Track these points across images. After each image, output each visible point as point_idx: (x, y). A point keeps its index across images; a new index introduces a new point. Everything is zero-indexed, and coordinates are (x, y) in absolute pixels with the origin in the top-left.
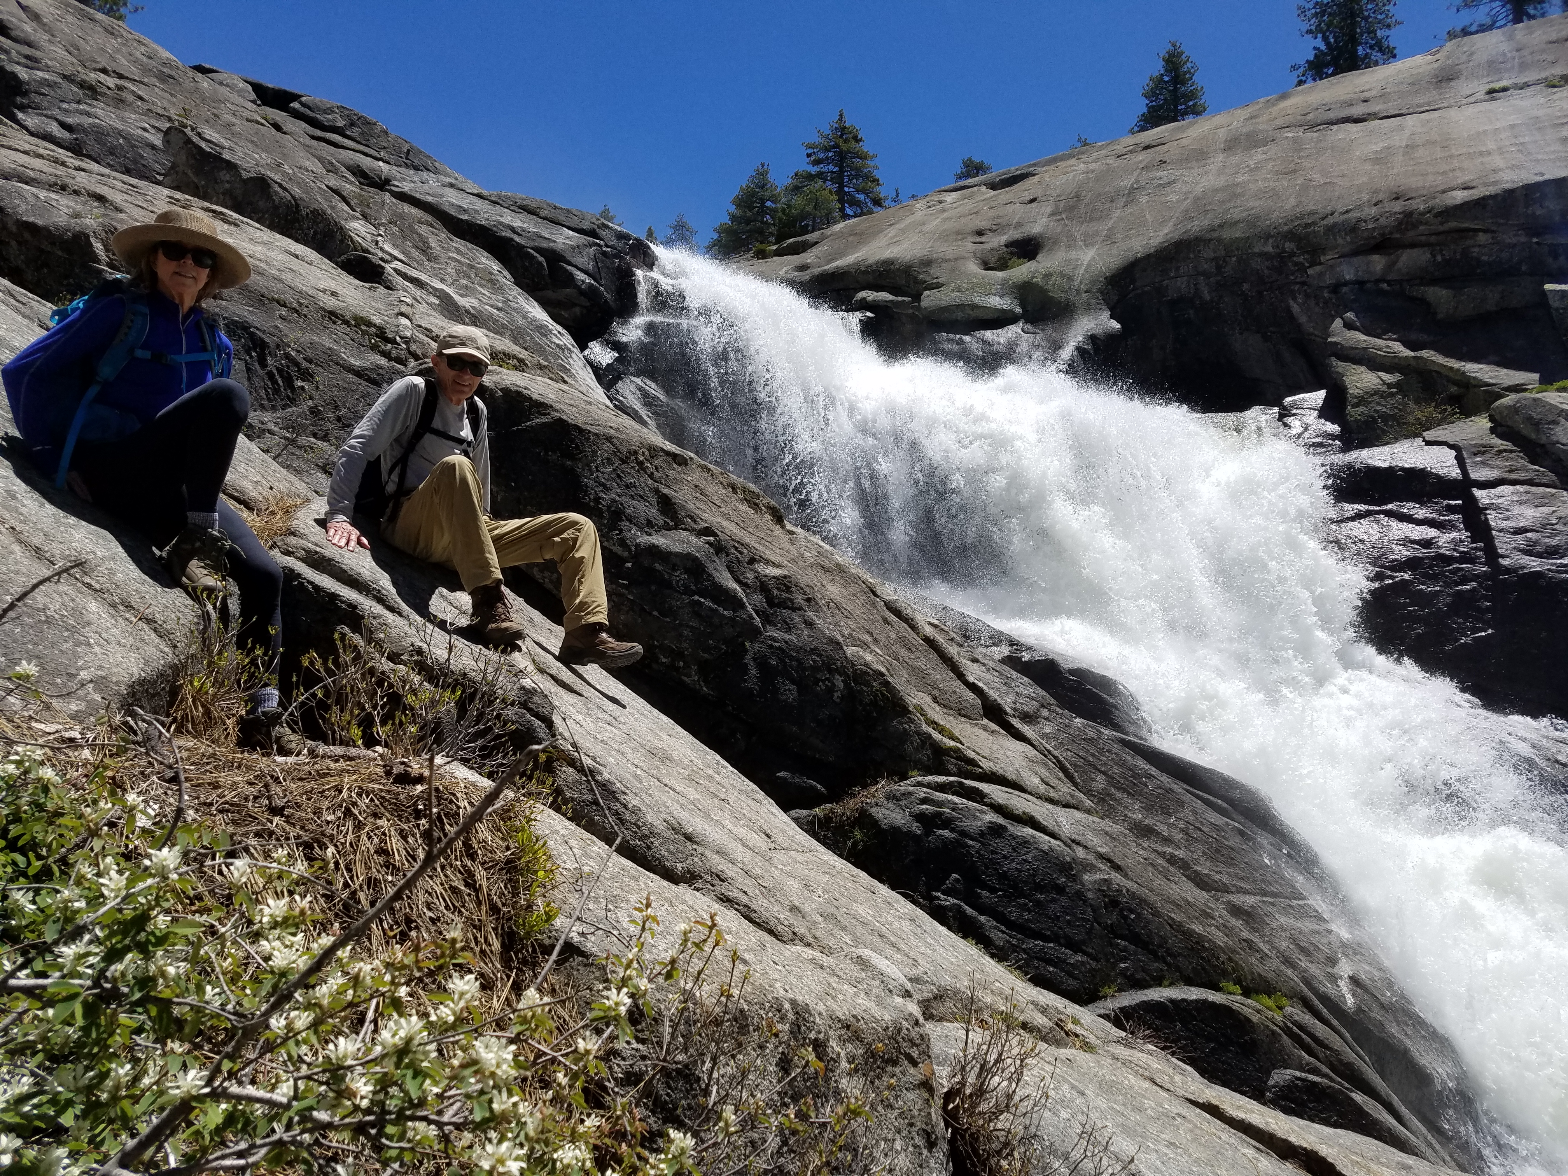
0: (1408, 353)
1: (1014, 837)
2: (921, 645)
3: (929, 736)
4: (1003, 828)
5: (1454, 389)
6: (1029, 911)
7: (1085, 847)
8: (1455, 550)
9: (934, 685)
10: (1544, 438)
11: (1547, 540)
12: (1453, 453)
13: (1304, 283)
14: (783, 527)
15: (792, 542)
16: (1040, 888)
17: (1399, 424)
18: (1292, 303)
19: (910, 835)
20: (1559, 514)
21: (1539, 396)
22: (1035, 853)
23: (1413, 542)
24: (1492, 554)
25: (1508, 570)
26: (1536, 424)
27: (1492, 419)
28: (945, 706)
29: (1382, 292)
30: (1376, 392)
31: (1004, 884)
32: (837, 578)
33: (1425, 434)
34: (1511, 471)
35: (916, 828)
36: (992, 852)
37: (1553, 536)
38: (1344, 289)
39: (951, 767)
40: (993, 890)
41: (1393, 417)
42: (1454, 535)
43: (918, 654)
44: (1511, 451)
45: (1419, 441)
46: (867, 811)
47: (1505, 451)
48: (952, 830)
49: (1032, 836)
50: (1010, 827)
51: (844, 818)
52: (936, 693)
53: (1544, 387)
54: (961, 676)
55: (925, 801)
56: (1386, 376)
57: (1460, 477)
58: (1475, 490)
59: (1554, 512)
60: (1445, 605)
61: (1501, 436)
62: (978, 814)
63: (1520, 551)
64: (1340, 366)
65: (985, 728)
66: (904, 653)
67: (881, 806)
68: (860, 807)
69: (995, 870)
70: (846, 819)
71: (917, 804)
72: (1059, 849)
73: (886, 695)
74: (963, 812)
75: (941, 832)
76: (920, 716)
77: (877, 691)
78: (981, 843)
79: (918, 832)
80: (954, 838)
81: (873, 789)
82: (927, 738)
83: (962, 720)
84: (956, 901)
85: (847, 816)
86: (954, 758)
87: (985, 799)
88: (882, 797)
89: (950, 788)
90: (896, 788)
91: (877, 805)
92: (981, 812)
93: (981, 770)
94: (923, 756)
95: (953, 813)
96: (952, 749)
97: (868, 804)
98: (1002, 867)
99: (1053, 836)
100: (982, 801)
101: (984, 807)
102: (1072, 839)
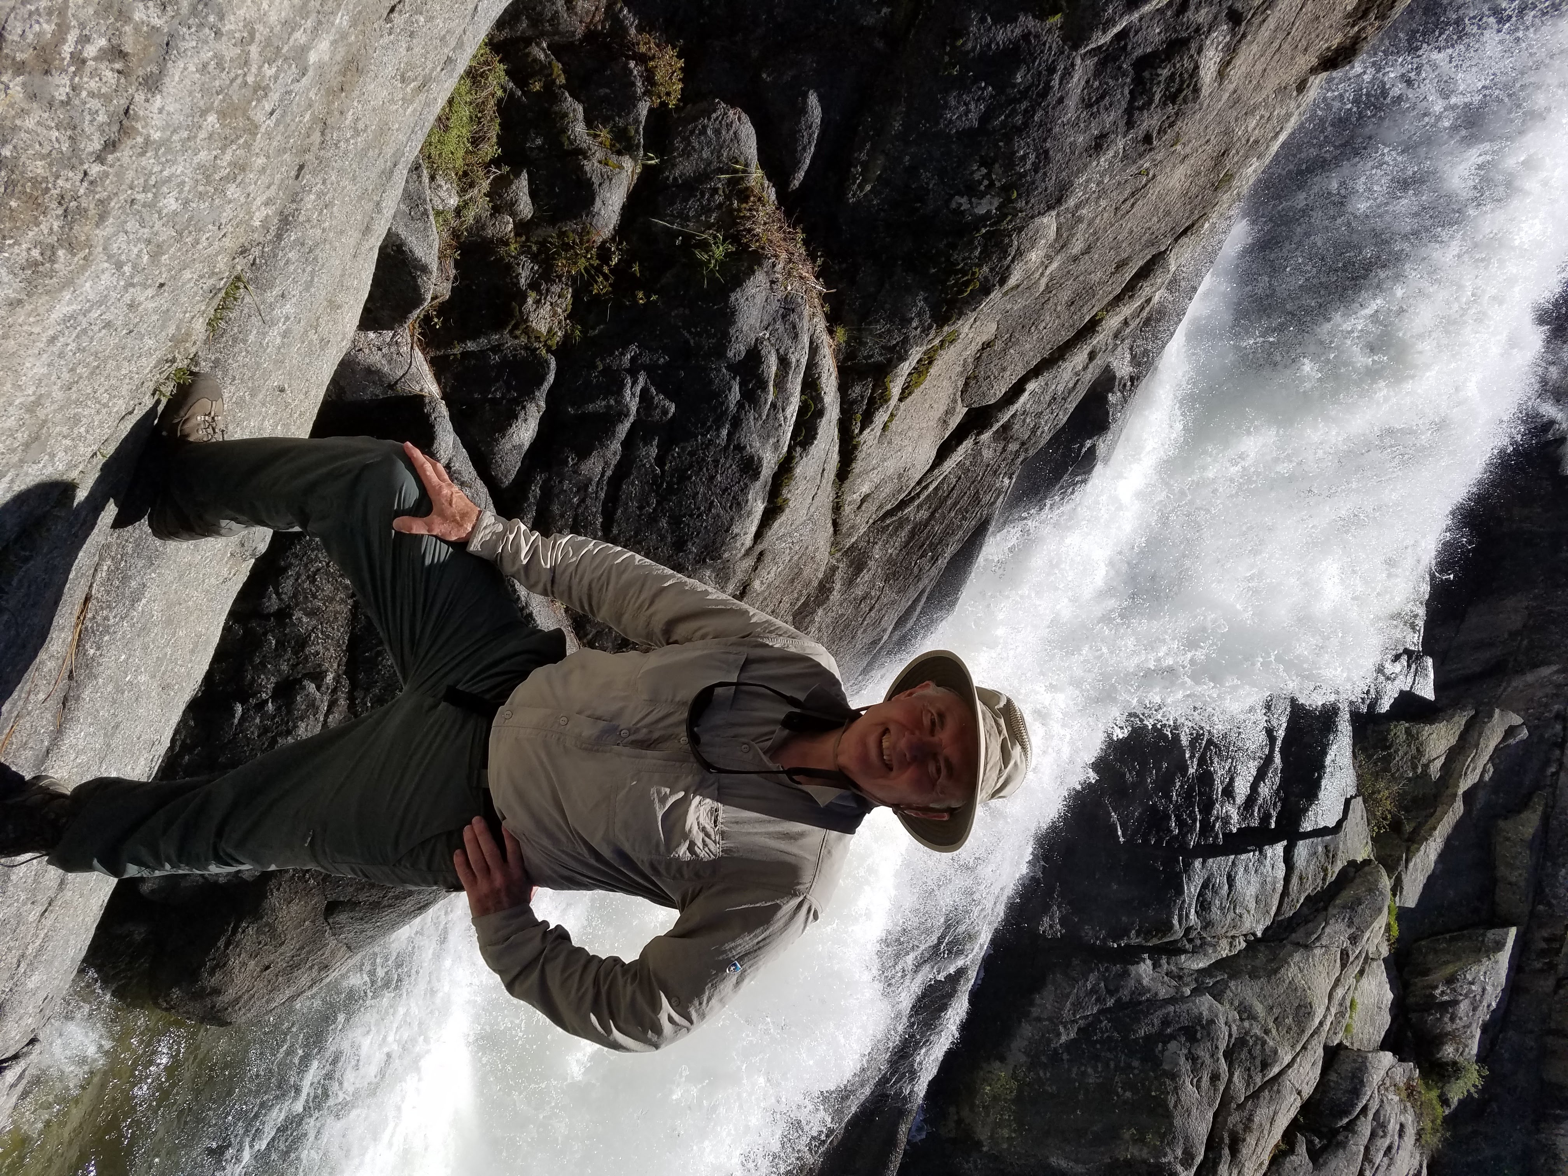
0: (1464, 786)
1: (744, 490)
2: (1082, 318)
3: (902, 358)
4: (756, 476)
5: (1408, 828)
6: (641, 508)
7: (755, 569)
8: (1217, 818)
9: (1010, 342)
10: (1335, 912)
11: (1217, 902)
12: (1331, 824)
14: (1314, 71)
15: (1281, 90)
16: (676, 522)
17: (1377, 772)
18: (1554, 668)
19: (724, 340)
20: (1245, 915)
21: (1386, 909)
22: (726, 517)
23: (1232, 780)
24: (1209, 851)
25: (1188, 866)
26: (1353, 906)
27: (1366, 862)
28: (978, 359)
29: (1547, 763)
30: (1420, 752)
31: (672, 476)
32: (1202, 180)
33: (1360, 799)
34: (1301, 878)
35: (737, 350)
36: (716, 462)
37: (1222, 908)
38: (1558, 727)
39: (857, 389)
40: (660, 460)
41: (1386, 769)
42: (1235, 817)
43: (1065, 316)
44: (1324, 879)
45: (1352, 791)
46: (760, 265)
47: (1326, 875)
48: (740, 405)
49: (750, 513)
50: (758, 484)
51: (748, 225)
52: (998, 346)
53: (1396, 911)
54: (1035, 372)
55: (784, 362)
56: (1438, 763)
57: (1302, 830)
58: (1285, 843)
59: (1249, 912)
60: (1155, 804)
61: (1343, 872)
62: (772, 441)
63: (1208, 878)
64: (1461, 720)
65: (950, 412)
66: (1065, 295)
67: (772, 289)
68: (769, 252)
69: (691, 466)
70: (745, 230)
71: (777, 350)
72: (738, 544)
73: (967, 287)
74: (771, 422)
75: (736, 388)
76: (936, 342)
77: (974, 273)
78: (727, 447)
79: (730, 354)
80: (727, 408)
81: (806, 270)
82: (899, 352)
83: (961, 384)
84: (633, 407)
85: (749, 231)
86: (872, 394)
87: (798, 449)
88: (789, 288)
89: (812, 398)
90: (807, 311)
91: (772, 282)
92: (776, 446)
93: (857, 431)
94: (871, 349)
95: (768, 406)
96: (886, 389)
97: (774, 266)
98: (697, 475)
99: (759, 535)
100: (795, 445)
101: (786, 449)
102: (761, 554)
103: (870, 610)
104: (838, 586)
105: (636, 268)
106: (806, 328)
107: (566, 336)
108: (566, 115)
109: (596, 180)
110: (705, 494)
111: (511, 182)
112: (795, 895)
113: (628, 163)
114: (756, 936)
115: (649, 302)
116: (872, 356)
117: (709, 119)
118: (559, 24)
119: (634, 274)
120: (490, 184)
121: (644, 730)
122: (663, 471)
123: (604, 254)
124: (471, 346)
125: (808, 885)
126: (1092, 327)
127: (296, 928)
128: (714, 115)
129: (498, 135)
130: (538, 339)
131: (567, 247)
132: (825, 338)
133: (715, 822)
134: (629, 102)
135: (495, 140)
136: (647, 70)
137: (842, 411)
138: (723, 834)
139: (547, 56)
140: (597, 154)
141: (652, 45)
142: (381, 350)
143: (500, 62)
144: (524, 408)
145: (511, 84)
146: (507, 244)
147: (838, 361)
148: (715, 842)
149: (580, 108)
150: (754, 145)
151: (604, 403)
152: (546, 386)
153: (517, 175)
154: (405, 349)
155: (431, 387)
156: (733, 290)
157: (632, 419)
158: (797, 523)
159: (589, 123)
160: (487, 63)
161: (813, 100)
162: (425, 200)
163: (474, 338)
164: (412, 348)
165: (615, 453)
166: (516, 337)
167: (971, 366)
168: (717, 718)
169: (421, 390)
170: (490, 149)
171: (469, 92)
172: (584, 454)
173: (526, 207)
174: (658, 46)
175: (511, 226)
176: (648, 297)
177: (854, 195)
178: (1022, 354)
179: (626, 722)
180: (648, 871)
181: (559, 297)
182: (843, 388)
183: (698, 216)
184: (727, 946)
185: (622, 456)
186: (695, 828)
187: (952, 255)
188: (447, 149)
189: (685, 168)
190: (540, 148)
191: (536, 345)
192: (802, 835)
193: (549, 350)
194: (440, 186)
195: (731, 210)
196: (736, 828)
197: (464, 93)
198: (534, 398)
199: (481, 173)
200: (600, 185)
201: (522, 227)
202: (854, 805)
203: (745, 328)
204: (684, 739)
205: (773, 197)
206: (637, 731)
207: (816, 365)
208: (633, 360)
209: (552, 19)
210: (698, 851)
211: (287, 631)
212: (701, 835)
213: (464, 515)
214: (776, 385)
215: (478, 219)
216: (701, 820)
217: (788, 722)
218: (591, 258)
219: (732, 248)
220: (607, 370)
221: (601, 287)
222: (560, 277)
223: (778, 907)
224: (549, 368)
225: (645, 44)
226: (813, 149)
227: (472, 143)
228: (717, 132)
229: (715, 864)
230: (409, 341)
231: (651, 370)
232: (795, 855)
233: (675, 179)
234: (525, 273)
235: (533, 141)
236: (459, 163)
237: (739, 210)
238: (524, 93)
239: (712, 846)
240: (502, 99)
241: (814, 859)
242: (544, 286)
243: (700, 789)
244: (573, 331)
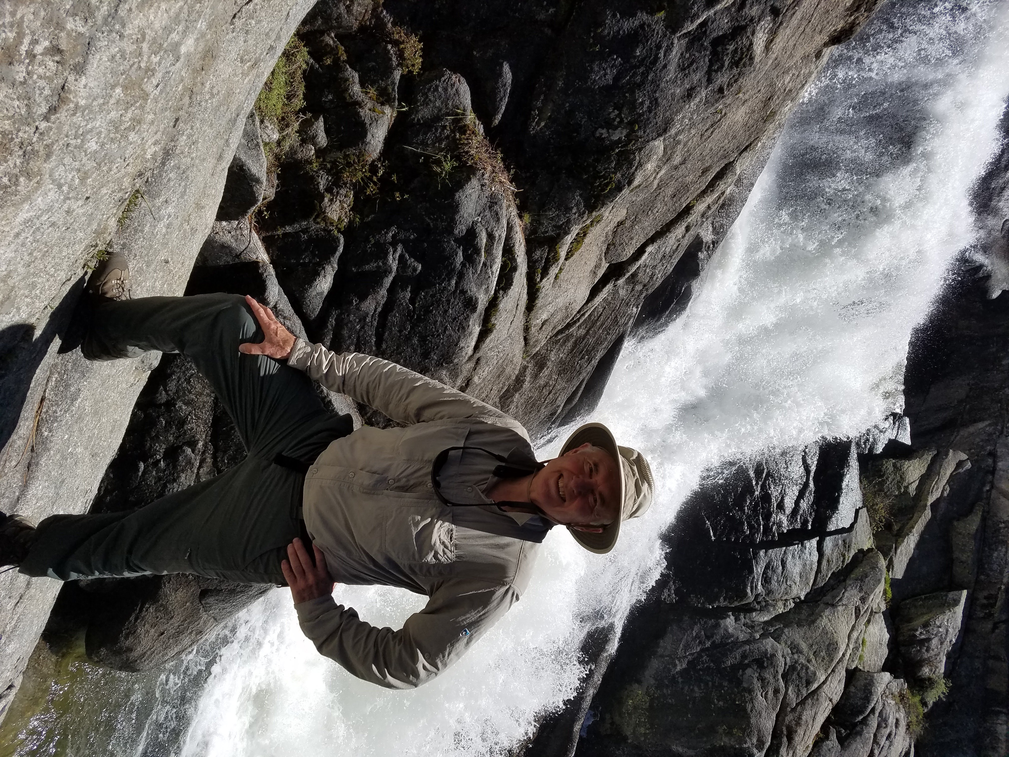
0: (931, 499)
1: (467, 318)
2: (681, 205)
3: (567, 233)
4: (474, 309)
5: (896, 528)
6: (400, 331)
7: (475, 369)
8: (774, 523)
9: (635, 221)
10: (850, 582)
11: (775, 578)
12: (847, 526)
13: (1002, 433)
14: (826, 45)
15: (806, 57)
16: (423, 339)
17: (875, 492)
18: (987, 423)
19: (452, 223)
20: (793, 586)
21: (883, 580)
22: (455, 336)
23: (783, 499)
24: (768, 545)
25: (756, 554)
26: (862, 579)
27: (870, 550)
28: (615, 232)
29: (983, 484)
30: (902, 479)
31: (420, 311)
32: (756, 116)
33: (865, 509)
34: (828, 561)
35: (461, 229)
36: (448, 301)
37: (778, 582)
38: (990, 461)
39: (538, 253)
40: (412, 300)
41: (881, 490)
42: (785, 522)
43: (670, 204)
44: (843, 562)
45: (860, 504)
46: (474, 174)
47: (844, 559)
48: (463, 265)
49: (471, 333)
50: (476, 315)
51: (466, 149)
52: (628, 224)
53: (889, 581)
54: (652, 240)
55: (491, 236)
56: (914, 485)
57: (828, 530)
58: (818, 538)
59: (795, 583)
60: (734, 515)
61: (855, 557)
62: (484, 287)
63: (769, 562)
64: (928, 457)
65: (597, 266)
66: (670, 191)
67: (482, 189)
68: (480, 166)
69: (432, 305)
70: (464, 152)
71: (486, 229)
72: (464, 354)
73: (607, 187)
74: (483, 274)
75: (460, 253)
76: (588, 222)
77: (611, 178)
78: (455, 292)
79: (456, 232)
80: (455, 267)
81: (504, 177)
82: (564, 229)
83: (604, 248)
84: (394, 268)
85: (467, 152)
86: (548, 256)
87: (501, 292)
88: (493, 189)
89: (509, 259)
90: (505, 203)
91: (482, 185)
92: (487, 290)
93: (538, 280)
94: (546, 227)
95: (481, 265)
96: (556, 253)
97: (483, 175)
98: (436, 310)
99: (477, 348)
100: (499, 289)
101: (493, 292)
102: (479, 359)
103: (549, 394)
104: (528, 379)
105: (394, 177)
106: (504, 215)
107: (351, 222)
108: (347, 80)
109: (367, 121)
110: (441, 322)
111: (313, 124)
112: (504, 585)
113: (388, 110)
114: (479, 612)
115: (403, 200)
116: (547, 232)
117: (440, 81)
118: (341, 22)
119: (393, 182)
120: (300, 125)
121: (404, 480)
122: (414, 307)
123: (373, 169)
124: (288, 229)
125: (512, 578)
126: (687, 210)
127: (180, 608)
128: (443, 79)
129: (304, 94)
130: (332, 224)
131: (349, 165)
132: (517, 221)
133: (451, 538)
134: (388, 71)
135: (302, 96)
136: (399, 50)
137: (529, 267)
138: (456, 546)
139: (334, 42)
140: (368, 105)
141: (403, 34)
142: (230, 233)
143: (304, 46)
144: (324, 268)
145: (312, 61)
146: (311, 163)
147: (525, 235)
148: (451, 551)
149: (356, 75)
150: (469, 98)
151: (375, 264)
152: (338, 254)
153: (317, 119)
154: (246, 232)
155: (263, 256)
156: (457, 191)
157: (393, 274)
158: (502, 339)
159: (363, 84)
160: (296, 47)
161: (506, 68)
162: (257, 136)
163: (291, 224)
164: (250, 231)
165: (383, 297)
166: (318, 223)
167: (611, 237)
168: (451, 470)
169: (257, 258)
170: (299, 103)
171: (285, 66)
172: (363, 298)
173: (322, 140)
174: (406, 34)
175: (313, 152)
176: (402, 196)
177: (533, 129)
178: (643, 229)
179: (391, 475)
180: (407, 571)
181: (345, 197)
182: (529, 253)
183: (434, 143)
184: (460, 619)
185: (388, 298)
186: (438, 542)
187: (597, 166)
188: (271, 103)
189: (424, 113)
190: (331, 101)
191: (331, 228)
192: (507, 545)
193: (339, 231)
194: (267, 127)
195: (454, 139)
196: (465, 542)
197: (281, 66)
198: (330, 262)
199: (293, 118)
200: (370, 124)
201: (320, 152)
202: (541, 524)
203: (465, 215)
204: (430, 484)
205: (482, 131)
206: (399, 480)
207: (511, 238)
208: (394, 237)
209: (337, 18)
210: (440, 557)
211: (173, 415)
212: (442, 547)
213: (285, 342)
214: (486, 252)
215: (291, 147)
216: (442, 537)
217: (497, 472)
218: (366, 171)
219: (455, 164)
220: (378, 244)
221: (371, 189)
222: (345, 184)
223: (493, 593)
224: (339, 242)
225: (398, 33)
226: (506, 100)
227: (287, 99)
228: (445, 90)
229: (451, 567)
230: (249, 226)
231: (405, 243)
232: (503, 559)
233: (418, 120)
234: (323, 182)
235: (327, 97)
236: (279, 112)
237: (460, 139)
238: (320, 66)
239: (449, 554)
240: (306, 70)
241: (515, 561)
242: (335, 190)
243: (441, 516)
244: (354, 219)
